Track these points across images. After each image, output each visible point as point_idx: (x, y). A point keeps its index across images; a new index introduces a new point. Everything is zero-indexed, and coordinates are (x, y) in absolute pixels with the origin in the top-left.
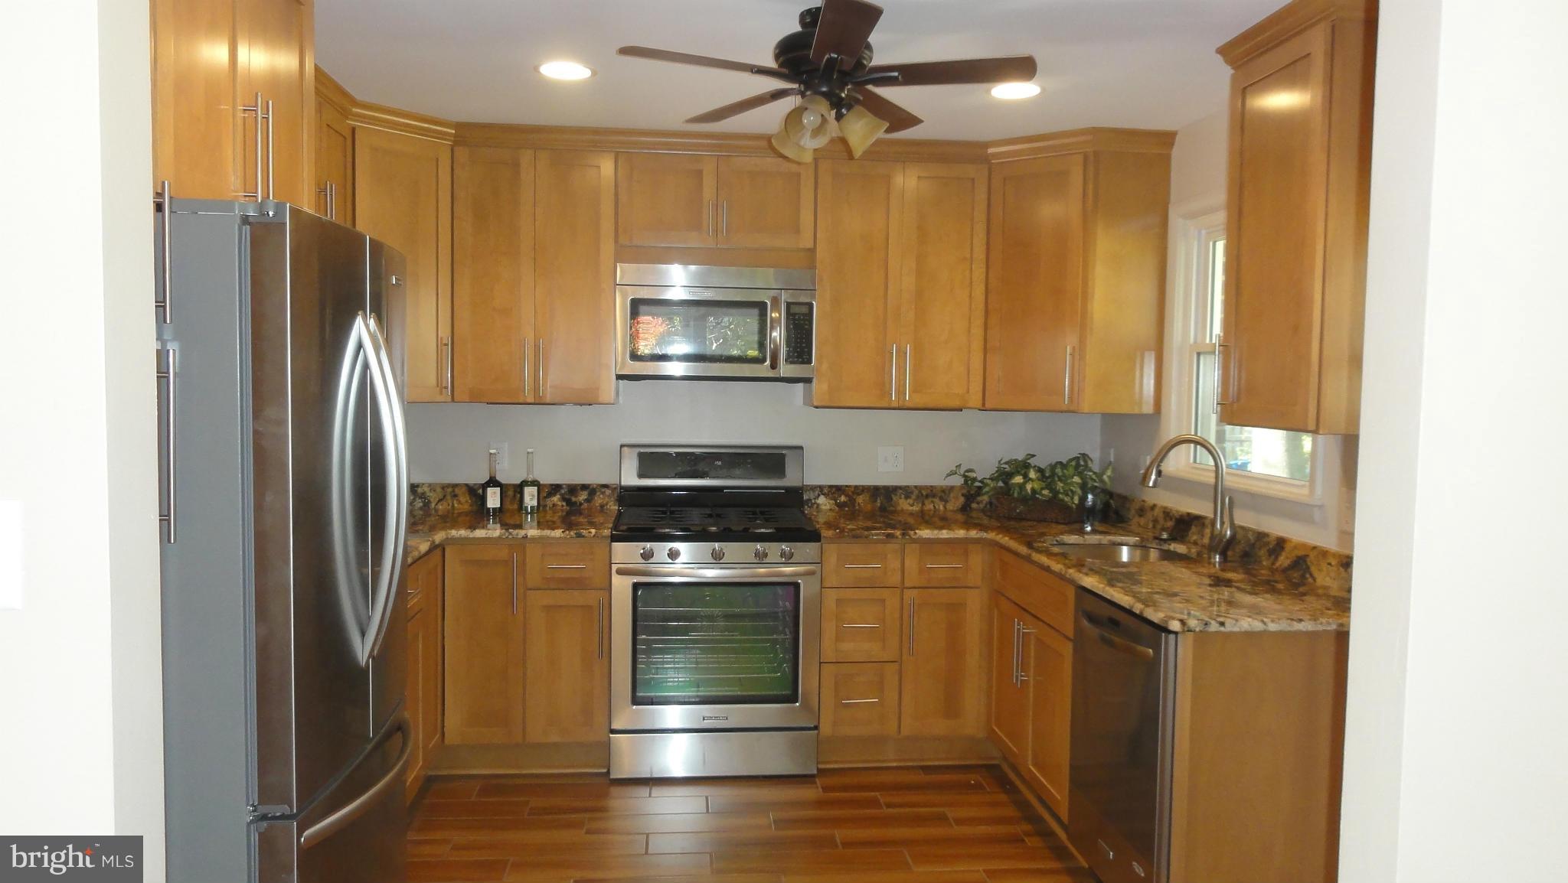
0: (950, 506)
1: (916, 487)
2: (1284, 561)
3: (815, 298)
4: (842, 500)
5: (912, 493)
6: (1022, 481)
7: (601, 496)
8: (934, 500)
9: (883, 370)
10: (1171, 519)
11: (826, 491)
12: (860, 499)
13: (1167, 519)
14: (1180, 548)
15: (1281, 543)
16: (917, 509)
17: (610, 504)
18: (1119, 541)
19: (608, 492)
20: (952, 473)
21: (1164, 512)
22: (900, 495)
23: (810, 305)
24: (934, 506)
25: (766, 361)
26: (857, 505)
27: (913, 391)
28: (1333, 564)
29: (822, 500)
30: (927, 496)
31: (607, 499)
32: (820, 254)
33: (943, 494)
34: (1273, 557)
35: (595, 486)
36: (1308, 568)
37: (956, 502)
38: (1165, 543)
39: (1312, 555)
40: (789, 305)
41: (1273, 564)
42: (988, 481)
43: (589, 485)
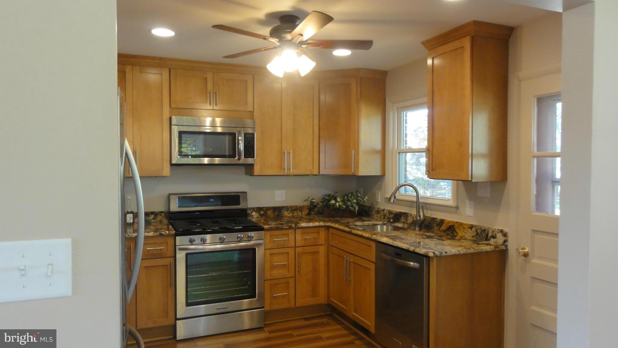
0: (303, 213)
1: (290, 206)
2: (444, 227)
3: (255, 132)
4: (262, 213)
5: (289, 209)
6: (334, 202)
7: (160, 216)
8: (297, 211)
9: (282, 160)
10: (392, 214)
11: (255, 210)
12: (269, 212)
13: (391, 214)
14: (400, 225)
15: (442, 221)
16: (291, 215)
17: (164, 220)
18: (376, 223)
19: (163, 214)
20: (306, 200)
21: (389, 212)
22: (284, 210)
23: (253, 134)
24: (298, 214)
25: (235, 157)
26: (268, 215)
27: (293, 168)
28: (465, 228)
29: (254, 213)
30: (295, 210)
31: (162, 218)
32: (255, 114)
33: (300, 209)
34: (439, 226)
35: (157, 212)
36: (455, 230)
37: (306, 212)
38: (393, 223)
39: (456, 226)
40: (245, 134)
41: (439, 229)
42: (320, 203)
43: (154, 212)
